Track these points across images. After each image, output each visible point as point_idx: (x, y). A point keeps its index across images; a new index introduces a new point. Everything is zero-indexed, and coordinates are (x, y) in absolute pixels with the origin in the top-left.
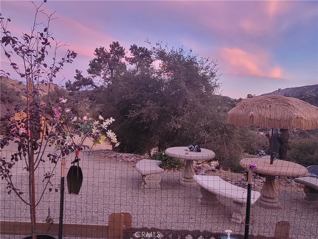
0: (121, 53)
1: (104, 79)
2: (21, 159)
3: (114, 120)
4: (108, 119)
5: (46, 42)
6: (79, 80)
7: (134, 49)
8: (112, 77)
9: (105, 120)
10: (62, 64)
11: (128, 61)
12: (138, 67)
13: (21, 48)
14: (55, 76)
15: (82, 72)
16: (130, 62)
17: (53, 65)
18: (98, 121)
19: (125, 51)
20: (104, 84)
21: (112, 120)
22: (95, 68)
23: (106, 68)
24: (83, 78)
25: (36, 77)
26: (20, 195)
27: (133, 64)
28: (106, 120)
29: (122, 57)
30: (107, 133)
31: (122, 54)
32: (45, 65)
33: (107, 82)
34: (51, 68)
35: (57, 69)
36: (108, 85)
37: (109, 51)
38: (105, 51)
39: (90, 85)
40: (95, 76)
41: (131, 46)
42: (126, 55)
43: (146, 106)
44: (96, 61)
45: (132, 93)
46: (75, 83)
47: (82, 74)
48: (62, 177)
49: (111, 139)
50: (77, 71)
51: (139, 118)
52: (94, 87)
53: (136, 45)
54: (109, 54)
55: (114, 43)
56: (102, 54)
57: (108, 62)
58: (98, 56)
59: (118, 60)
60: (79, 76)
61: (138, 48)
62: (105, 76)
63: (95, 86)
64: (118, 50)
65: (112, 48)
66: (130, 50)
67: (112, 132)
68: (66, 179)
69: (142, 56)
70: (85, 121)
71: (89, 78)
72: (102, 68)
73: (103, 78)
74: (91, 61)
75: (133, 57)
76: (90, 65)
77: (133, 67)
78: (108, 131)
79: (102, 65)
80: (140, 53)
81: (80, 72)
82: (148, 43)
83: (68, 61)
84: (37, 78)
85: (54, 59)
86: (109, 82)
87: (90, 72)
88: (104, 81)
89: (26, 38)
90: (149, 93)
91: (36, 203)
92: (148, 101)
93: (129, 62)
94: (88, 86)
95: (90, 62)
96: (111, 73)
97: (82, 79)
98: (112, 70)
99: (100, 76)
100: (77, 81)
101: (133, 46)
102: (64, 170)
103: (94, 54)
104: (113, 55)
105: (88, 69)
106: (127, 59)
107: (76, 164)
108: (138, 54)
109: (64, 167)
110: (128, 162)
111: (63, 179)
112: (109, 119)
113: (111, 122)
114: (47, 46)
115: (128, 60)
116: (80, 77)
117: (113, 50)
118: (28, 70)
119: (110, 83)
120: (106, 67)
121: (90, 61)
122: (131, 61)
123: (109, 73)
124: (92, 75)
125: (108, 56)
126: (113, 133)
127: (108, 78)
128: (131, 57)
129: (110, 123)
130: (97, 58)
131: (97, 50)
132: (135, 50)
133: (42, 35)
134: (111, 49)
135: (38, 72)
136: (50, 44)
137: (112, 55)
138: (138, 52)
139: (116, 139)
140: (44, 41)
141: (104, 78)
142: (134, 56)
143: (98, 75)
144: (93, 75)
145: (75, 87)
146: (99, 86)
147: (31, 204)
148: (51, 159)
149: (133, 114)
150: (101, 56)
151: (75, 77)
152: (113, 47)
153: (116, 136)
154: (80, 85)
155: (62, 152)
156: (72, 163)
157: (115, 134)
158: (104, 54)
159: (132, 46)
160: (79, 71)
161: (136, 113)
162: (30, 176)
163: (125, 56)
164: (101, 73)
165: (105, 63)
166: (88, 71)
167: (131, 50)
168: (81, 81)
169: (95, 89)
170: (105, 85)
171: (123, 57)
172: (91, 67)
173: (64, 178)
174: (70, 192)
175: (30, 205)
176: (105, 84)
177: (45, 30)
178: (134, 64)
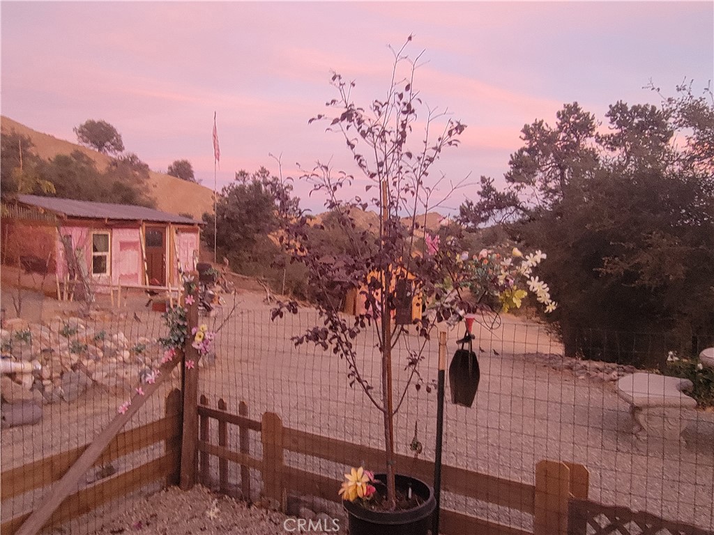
0: (585, 126)
1: (543, 192)
2: (370, 325)
3: (544, 256)
4: (531, 255)
5: (409, 110)
6: (487, 199)
7: (618, 112)
8: (562, 184)
9: (524, 256)
10: (438, 149)
11: (603, 143)
12: (629, 155)
13: (370, 130)
14: (427, 174)
15: (493, 180)
16: (609, 146)
17: (424, 153)
18: (510, 260)
19: (595, 122)
20: (544, 202)
21: (540, 256)
22: (522, 168)
23: (548, 166)
24: (496, 193)
25: (395, 180)
26: (369, 391)
27: (615, 150)
28: (527, 257)
29: (587, 136)
30: (528, 282)
31: (588, 128)
32: (409, 155)
33: (552, 197)
34: (419, 159)
35: (431, 160)
36: (553, 205)
37: (554, 127)
38: (546, 128)
39: (513, 208)
40: (522, 186)
41: (610, 106)
42: (597, 130)
43: (650, 245)
44: (525, 154)
45: (612, 217)
46: (481, 207)
47: (493, 185)
48: (441, 368)
49: (538, 295)
50: (483, 180)
51: (630, 276)
52: (521, 212)
53: (624, 103)
54: (555, 134)
55: (567, 107)
56: (538, 135)
57: (553, 152)
58: (528, 142)
59: (576, 145)
60: (487, 190)
61: (629, 110)
62: (546, 185)
63: (522, 209)
64: (578, 121)
65: (563, 117)
66: (608, 116)
67: (539, 281)
68: (447, 373)
69: (640, 127)
70: (483, 259)
71: (509, 194)
72: (539, 167)
73: (541, 189)
74: (514, 155)
75: (616, 132)
76: (510, 163)
77: (616, 156)
78: (532, 278)
79: (539, 159)
80: (636, 121)
81: (491, 181)
82: (653, 89)
83: (450, 143)
84: (397, 183)
85: (425, 142)
86: (556, 197)
87: (510, 178)
88: (543, 196)
89: (377, 108)
90: (658, 213)
91: (394, 408)
92: (654, 233)
93: (605, 144)
94: (506, 209)
95: (512, 158)
96: (559, 178)
97: (494, 195)
98: (562, 169)
99: (534, 185)
100: (483, 200)
101: (617, 106)
102: (444, 356)
103: (520, 137)
104: (564, 134)
105: (506, 173)
106: (599, 140)
107: (466, 346)
108: (631, 124)
109: (444, 350)
110: (602, 380)
111: (441, 373)
112: (535, 254)
113: (539, 261)
114: (411, 116)
115: (602, 141)
116: (489, 192)
117: (566, 124)
118: (380, 164)
119: (557, 201)
120: (547, 164)
121: (511, 155)
122: (611, 143)
123: (556, 178)
124: (515, 184)
125: (551, 138)
126: (542, 282)
127: (553, 188)
128: (609, 132)
129: (536, 262)
130: (527, 146)
131: (526, 130)
132: (622, 116)
133: (401, 96)
134: (559, 121)
135: (399, 172)
136: (415, 112)
137: (562, 135)
138: (629, 119)
139: (548, 296)
140: (405, 109)
141: (544, 189)
142: (619, 131)
143: (528, 183)
144: (519, 184)
145: (480, 213)
146: (531, 206)
147: (385, 410)
148: (420, 329)
149: (612, 267)
150: (536, 140)
151: (479, 193)
152: (564, 115)
153: (548, 289)
154: (490, 208)
155: (438, 314)
156: (458, 342)
157: (546, 285)
158: (542, 135)
159: (613, 106)
160: (487, 178)
161: (621, 263)
162: (383, 359)
163: (594, 134)
164: (537, 178)
165: (546, 154)
166: (507, 177)
167: (611, 115)
168: (492, 200)
169: (523, 215)
170: (547, 205)
171: (591, 136)
172: (512, 168)
173: (443, 371)
174: (455, 401)
175: (385, 412)
176: (547, 203)
177: (408, 88)
178: (618, 149)
